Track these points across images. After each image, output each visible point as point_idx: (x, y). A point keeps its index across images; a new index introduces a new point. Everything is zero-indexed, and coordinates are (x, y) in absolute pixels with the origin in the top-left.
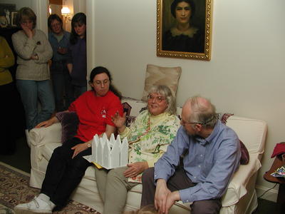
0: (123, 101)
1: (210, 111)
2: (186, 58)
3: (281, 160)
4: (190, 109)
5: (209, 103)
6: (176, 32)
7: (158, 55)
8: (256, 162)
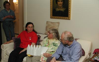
0: (38, 35)
1: (71, 36)
2: (61, 19)
3: (96, 54)
4: (64, 35)
5: (71, 33)
6: (58, 10)
7: (51, 18)
8: (87, 55)
